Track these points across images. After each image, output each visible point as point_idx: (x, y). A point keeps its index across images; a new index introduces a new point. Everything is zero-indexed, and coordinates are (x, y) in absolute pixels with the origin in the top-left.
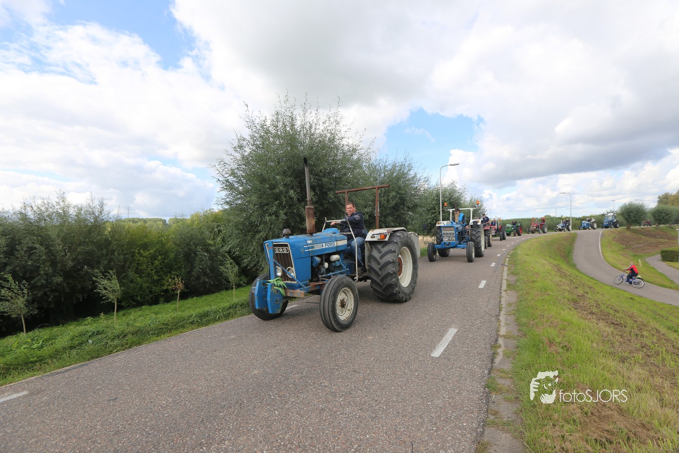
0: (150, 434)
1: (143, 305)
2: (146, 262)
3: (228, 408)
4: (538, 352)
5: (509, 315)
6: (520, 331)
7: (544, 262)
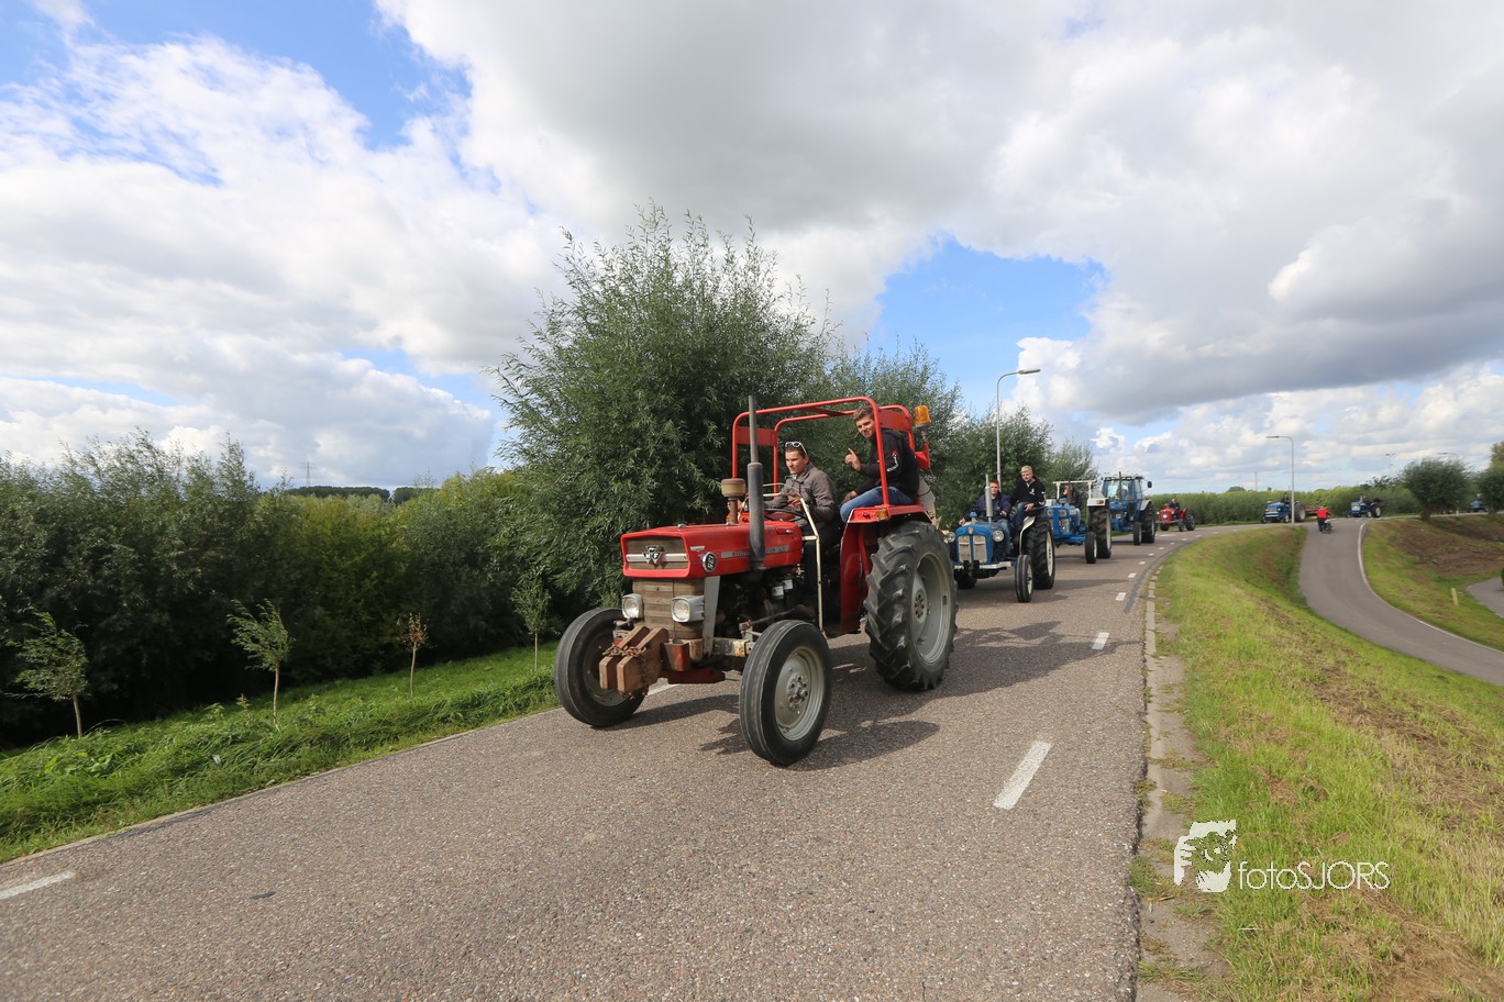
0: (345, 982)
1: (337, 678)
2: (343, 582)
3: (527, 923)
4: (1245, 801)
5: (1168, 712)
6: (1197, 749)
7: (1238, 591)
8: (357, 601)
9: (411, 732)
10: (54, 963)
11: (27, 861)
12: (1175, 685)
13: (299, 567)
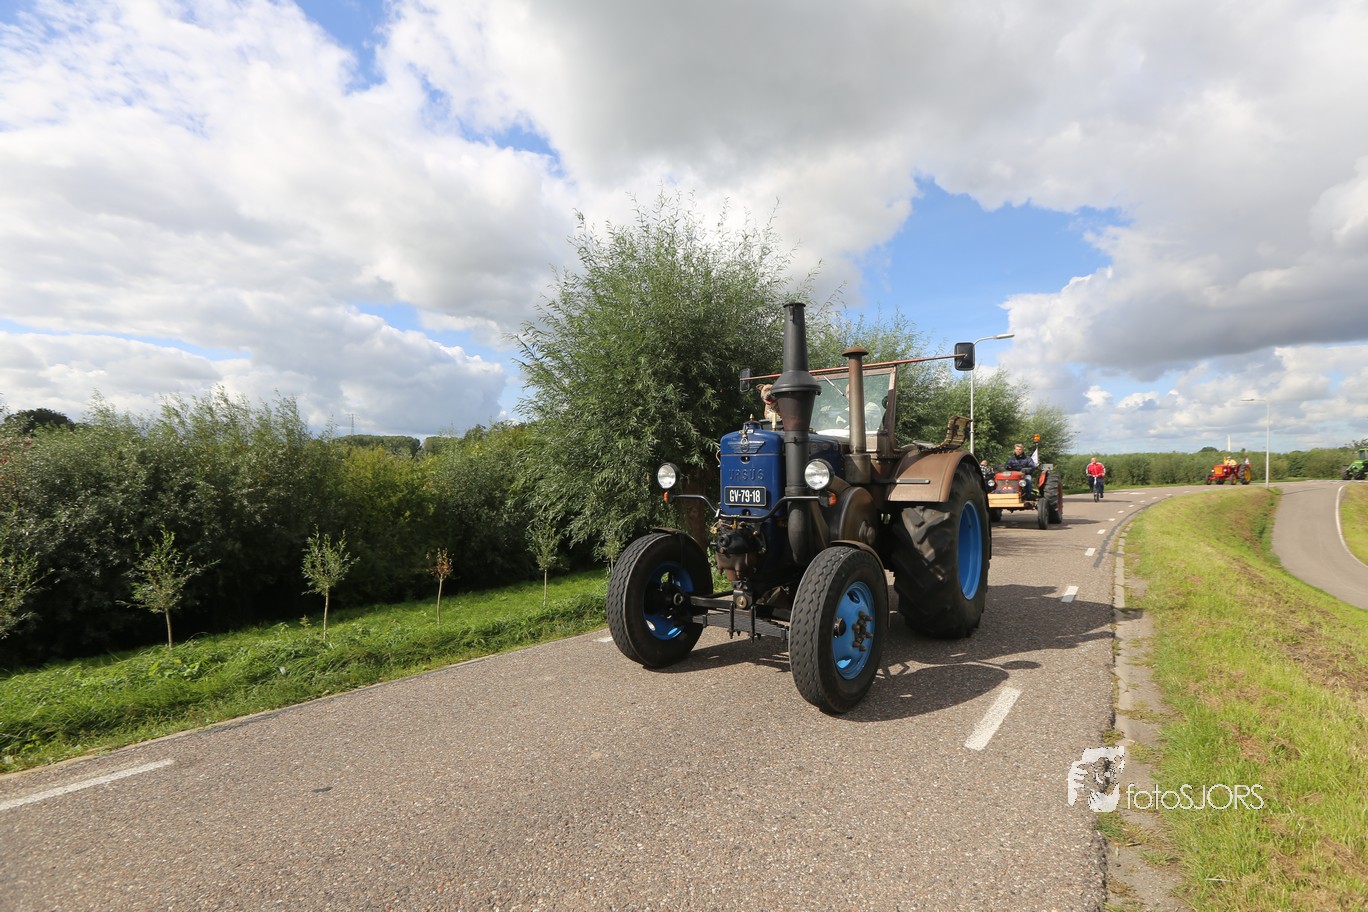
2: (382, 519)
3: (542, 828)
4: (1214, 755)
5: (1136, 665)
6: (1165, 702)
7: (1209, 550)
8: (393, 536)
9: (441, 654)
10: (160, 834)
11: (137, 748)
12: (1143, 639)
13: (344, 505)
